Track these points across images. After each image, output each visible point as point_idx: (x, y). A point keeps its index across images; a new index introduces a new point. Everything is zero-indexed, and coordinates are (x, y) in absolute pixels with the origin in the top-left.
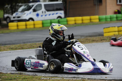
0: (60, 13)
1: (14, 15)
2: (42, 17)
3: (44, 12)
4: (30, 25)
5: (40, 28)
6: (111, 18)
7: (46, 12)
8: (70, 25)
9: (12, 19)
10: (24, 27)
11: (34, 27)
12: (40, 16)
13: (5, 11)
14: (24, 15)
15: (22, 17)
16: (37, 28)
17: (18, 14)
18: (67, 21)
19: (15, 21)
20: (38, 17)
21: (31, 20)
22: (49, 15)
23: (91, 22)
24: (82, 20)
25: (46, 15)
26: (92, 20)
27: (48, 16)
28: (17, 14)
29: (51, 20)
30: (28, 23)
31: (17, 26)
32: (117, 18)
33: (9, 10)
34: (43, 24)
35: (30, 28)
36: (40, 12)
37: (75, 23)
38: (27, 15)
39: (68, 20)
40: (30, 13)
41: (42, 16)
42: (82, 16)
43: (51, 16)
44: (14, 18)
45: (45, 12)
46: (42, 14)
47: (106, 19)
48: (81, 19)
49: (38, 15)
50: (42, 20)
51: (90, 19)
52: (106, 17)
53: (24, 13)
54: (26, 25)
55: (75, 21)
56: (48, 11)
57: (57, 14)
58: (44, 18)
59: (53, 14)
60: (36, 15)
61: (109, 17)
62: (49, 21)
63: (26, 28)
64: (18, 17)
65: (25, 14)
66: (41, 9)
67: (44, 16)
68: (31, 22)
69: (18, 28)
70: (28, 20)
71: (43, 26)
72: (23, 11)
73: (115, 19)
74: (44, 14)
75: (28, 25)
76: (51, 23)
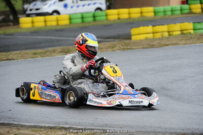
0: (100, 4)
1: (31, 6)
2: (72, 9)
3: (75, 2)
4: (51, 21)
5: (66, 25)
6: (172, 11)
7: (79, 2)
8: (110, 21)
9: (28, 12)
10: (42, 24)
11: (58, 25)
12: (69, 8)
14: (46, 7)
15: (42, 9)
16: (62, 26)
17: (37, 5)
18: (106, 15)
19: (32, 16)
21: (55, 14)
22: (84, 6)
23: (142, 16)
24: (129, 14)
25: (78, 7)
26: (144, 14)
27: (81, 7)
28: (35, 5)
29: (82, 14)
30: (48, 18)
31: (33, 22)
32: (181, 10)
34: (70, 19)
35: (52, 26)
37: (119, 19)
38: (50, 6)
39: (108, 14)
40: (54, 3)
41: (72, 7)
42: (128, 8)
43: (86, 7)
44: (31, 10)
45: (77, 2)
46: (73, 5)
47: (165, 12)
48: (128, 12)
49: (66, 6)
50: (70, 15)
51: (142, 13)
52: (164, 9)
54: (45, 21)
55: (118, 14)
57: (95, 4)
59: (89, 5)
60: (63, 6)
61: (170, 9)
62: (80, 16)
63: (46, 25)
64: (37, 9)
65: (46, 4)
67: (75, 8)
68: (55, 16)
69: (33, 26)
70: (51, 14)
71: (70, 23)
73: (179, 12)
74: (75, 4)
75: (48, 21)
76: (82, 18)
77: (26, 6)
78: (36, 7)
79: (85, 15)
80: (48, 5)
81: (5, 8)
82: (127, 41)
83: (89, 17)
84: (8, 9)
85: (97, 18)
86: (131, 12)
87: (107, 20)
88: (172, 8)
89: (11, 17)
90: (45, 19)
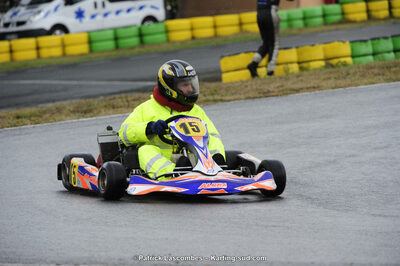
0: (153, 7)
1: (7, 17)
2: (93, 20)
3: (99, 5)
4: (49, 47)
5: (82, 55)
6: (304, 18)
7: (108, 4)
8: (174, 42)
9: (1, 30)
10: (32, 54)
11: (64, 55)
12: (87, 19)
14: (38, 17)
15: (30, 21)
16: (73, 56)
17: (19, 14)
18: (167, 31)
19: (9, 37)
20: (81, 21)
21: (58, 32)
22: (118, 13)
23: (242, 31)
24: (215, 27)
25: (106, 15)
26: (245, 27)
27: (112, 16)
28: (15, 14)
29: (115, 30)
30: (44, 40)
31: (11, 51)
32: (324, 16)
34: (90, 42)
35: (51, 58)
37: (193, 38)
38: (46, 15)
39: (170, 28)
40: (56, 9)
41: (93, 17)
42: (213, 15)
43: (123, 15)
44: (6, 25)
45: (104, 5)
46: (93, 11)
47: (289, 20)
48: (211, 24)
49: (80, 14)
50: (89, 32)
51: (241, 24)
52: (289, 15)
53: (36, 10)
54: (38, 48)
55: (192, 29)
57: (141, 8)
58: (100, 23)
59: (129, 11)
60: (74, 15)
61: (301, 16)
62: (110, 34)
63: (39, 56)
64: (20, 24)
65: (39, 12)
67: (99, 18)
68: (58, 37)
69: (12, 59)
70: (50, 32)
71: (91, 50)
72: (34, 2)
73: (319, 20)
74: (100, 10)
75: (44, 48)
76: (116, 39)
78: (16, 19)
79: (121, 33)
80: (42, 14)
82: (213, 85)
83: (129, 37)
85: (147, 39)
86: (218, 24)
87: (168, 41)
88: (304, 13)
90: (37, 43)
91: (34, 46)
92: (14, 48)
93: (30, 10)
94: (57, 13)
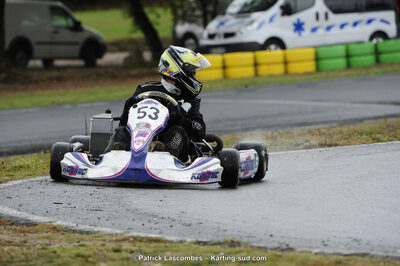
0: (383, 21)
1: (213, 26)
2: (315, 34)
3: (322, 16)
4: (269, 64)
5: (307, 74)
7: (331, 15)
9: (205, 42)
10: (249, 71)
11: (286, 72)
12: (307, 32)
13: (180, 12)
14: (249, 28)
15: (241, 33)
17: (227, 24)
19: (214, 50)
20: (300, 35)
21: (273, 47)
22: (342, 26)
25: (329, 28)
27: (336, 30)
28: (222, 24)
29: (347, 45)
30: (262, 55)
31: (224, 67)
33: (193, 10)
34: (317, 59)
35: (272, 76)
36: (306, 16)
38: (260, 27)
40: (271, 20)
41: (314, 30)
43: (349, 29)
44: (211, 36)
45: (327, 17)
46: (315, 24)
49: (299, 27)
50: (315, 47)
53: (247, 20)
54: (256, 64)
56: (337, 11)
57: (370, 21)
58: (321, 37)
59: (355, 24)
60: (293, 27)
62: (341, 50)
63: (257, 74)
64: (228, 35)
65: (252, 22)
66: (312, 4)
67: (321, 31)
68: (275, 53)
69: (225, 76)
70: (264, 47)
71: (318, 69)
72: (246, 11)
74: (322, 22)
75: (262, 64)
76: (348, 56)
77: (182, 29)
78: (224, 30)
79: (354, 49)
80: (255, 25)
81: (132, 32)
84: (139, 35)
89: (147, 56)
90: (255, 58)
91: (251, 62)
92: (228, 63)
93: (240, 20)
94: (273, 24)
